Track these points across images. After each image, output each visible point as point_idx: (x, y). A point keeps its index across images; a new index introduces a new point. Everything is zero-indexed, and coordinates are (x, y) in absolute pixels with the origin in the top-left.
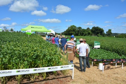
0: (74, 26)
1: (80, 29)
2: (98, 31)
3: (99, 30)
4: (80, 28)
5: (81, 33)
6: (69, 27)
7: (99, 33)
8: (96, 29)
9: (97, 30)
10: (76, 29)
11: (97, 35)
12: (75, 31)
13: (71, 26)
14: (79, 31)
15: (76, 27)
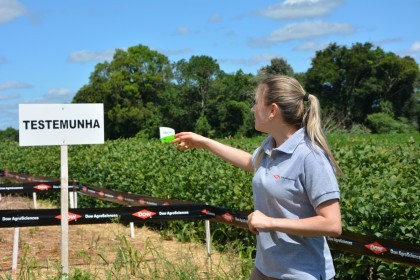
0: (140, 52)
1: (203, 76)
2: (372, 84)
3: (380, 75)
4: (203, 66)
5: (222, 108)
6: (100, 67)
7: (386, 105)
8: (348, 67)
9: (366, 73)
10: (169, 75)
11: (368, 124)
12: (157, 101)
13: (119, 55)
14: (193, 96)
15: (162, 60)
